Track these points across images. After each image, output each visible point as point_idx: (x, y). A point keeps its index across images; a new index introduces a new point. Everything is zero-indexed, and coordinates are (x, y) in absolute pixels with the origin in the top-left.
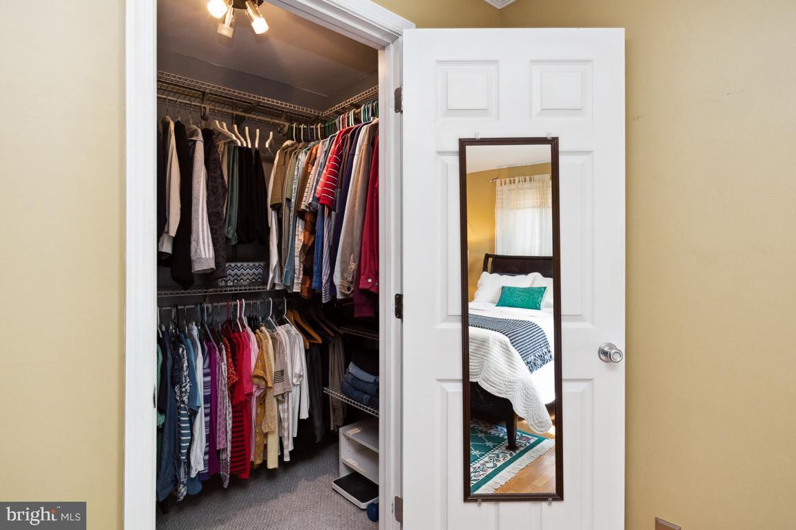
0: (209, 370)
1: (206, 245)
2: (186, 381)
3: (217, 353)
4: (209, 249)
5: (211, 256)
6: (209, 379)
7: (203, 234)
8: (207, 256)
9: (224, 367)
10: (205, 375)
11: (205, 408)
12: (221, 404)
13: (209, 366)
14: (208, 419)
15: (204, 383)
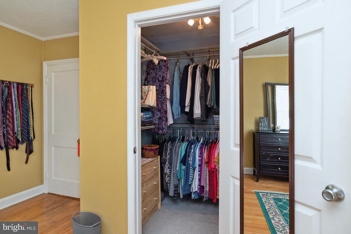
0: (200, 155)
1: (198, 109)
2: (191, 156)
3: (204, 150)
4: (199, 110)
5: (199, 113)
6: (200, 158)
7: (197, 105)
8: (198, 113)
9: (205, 155)
10: (199, 157)
11: (199, 169)
12: (203, 169)
13: (200, 154)
14: (199, 173)
15: (199, 159)
